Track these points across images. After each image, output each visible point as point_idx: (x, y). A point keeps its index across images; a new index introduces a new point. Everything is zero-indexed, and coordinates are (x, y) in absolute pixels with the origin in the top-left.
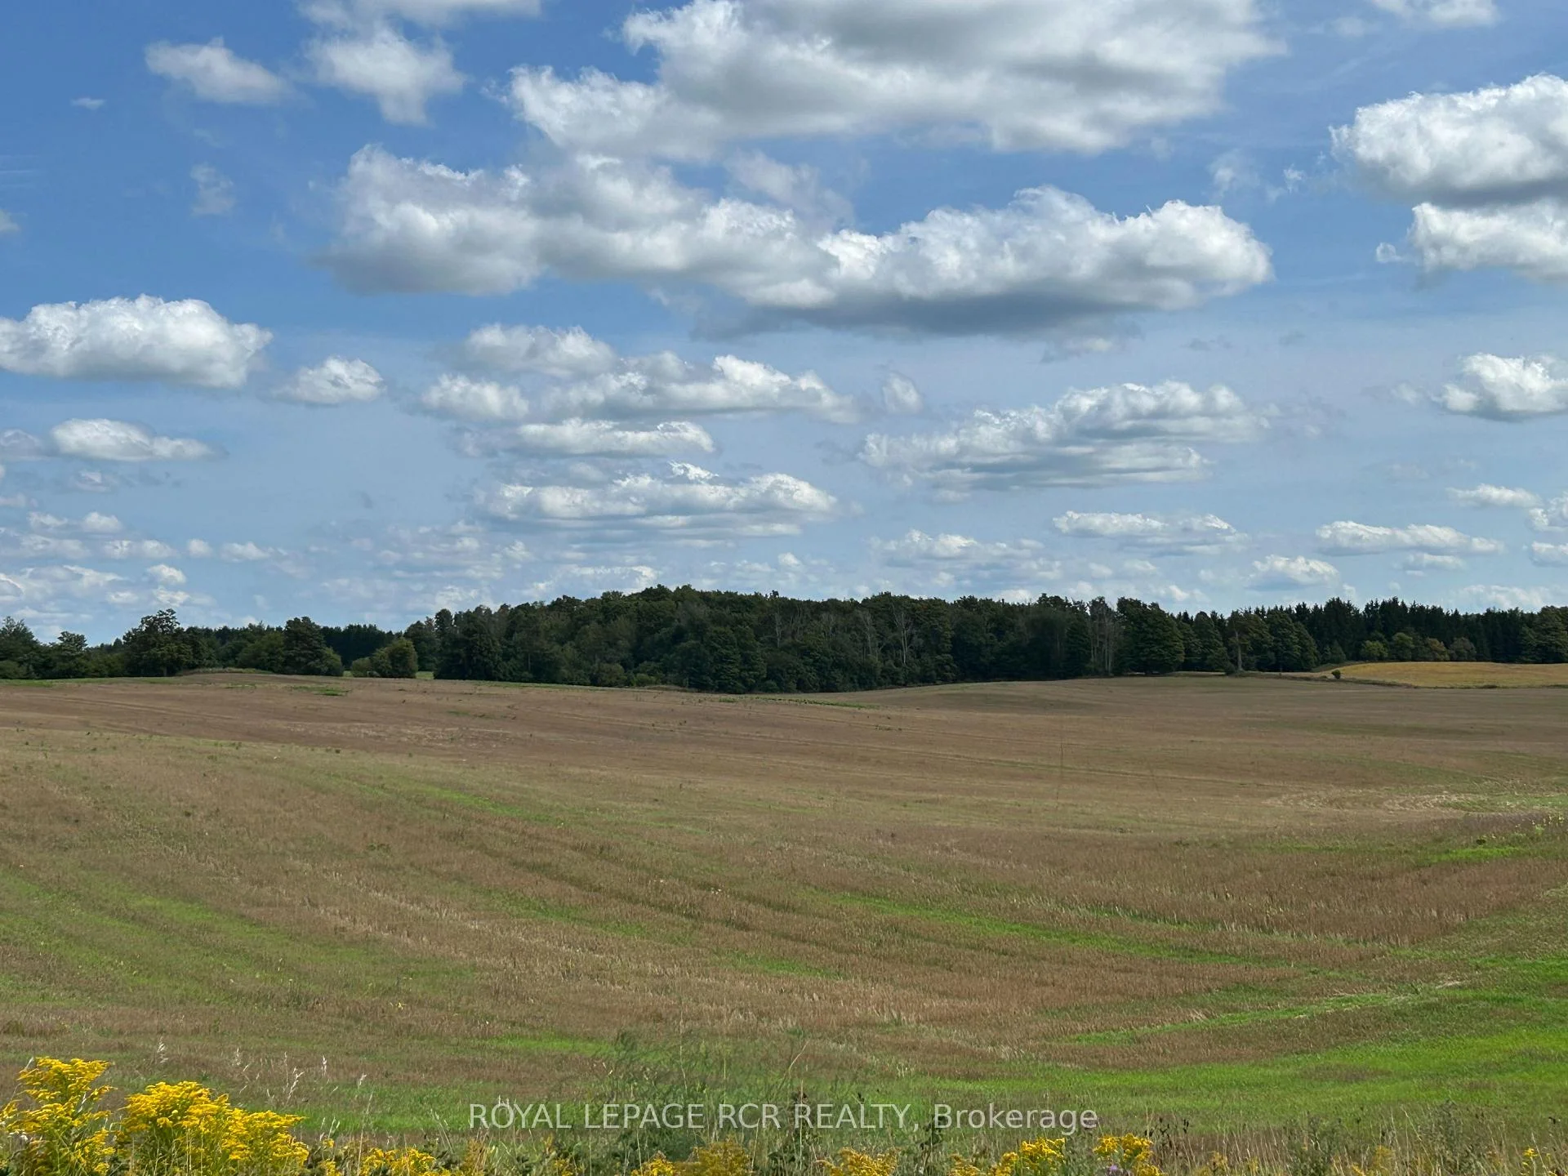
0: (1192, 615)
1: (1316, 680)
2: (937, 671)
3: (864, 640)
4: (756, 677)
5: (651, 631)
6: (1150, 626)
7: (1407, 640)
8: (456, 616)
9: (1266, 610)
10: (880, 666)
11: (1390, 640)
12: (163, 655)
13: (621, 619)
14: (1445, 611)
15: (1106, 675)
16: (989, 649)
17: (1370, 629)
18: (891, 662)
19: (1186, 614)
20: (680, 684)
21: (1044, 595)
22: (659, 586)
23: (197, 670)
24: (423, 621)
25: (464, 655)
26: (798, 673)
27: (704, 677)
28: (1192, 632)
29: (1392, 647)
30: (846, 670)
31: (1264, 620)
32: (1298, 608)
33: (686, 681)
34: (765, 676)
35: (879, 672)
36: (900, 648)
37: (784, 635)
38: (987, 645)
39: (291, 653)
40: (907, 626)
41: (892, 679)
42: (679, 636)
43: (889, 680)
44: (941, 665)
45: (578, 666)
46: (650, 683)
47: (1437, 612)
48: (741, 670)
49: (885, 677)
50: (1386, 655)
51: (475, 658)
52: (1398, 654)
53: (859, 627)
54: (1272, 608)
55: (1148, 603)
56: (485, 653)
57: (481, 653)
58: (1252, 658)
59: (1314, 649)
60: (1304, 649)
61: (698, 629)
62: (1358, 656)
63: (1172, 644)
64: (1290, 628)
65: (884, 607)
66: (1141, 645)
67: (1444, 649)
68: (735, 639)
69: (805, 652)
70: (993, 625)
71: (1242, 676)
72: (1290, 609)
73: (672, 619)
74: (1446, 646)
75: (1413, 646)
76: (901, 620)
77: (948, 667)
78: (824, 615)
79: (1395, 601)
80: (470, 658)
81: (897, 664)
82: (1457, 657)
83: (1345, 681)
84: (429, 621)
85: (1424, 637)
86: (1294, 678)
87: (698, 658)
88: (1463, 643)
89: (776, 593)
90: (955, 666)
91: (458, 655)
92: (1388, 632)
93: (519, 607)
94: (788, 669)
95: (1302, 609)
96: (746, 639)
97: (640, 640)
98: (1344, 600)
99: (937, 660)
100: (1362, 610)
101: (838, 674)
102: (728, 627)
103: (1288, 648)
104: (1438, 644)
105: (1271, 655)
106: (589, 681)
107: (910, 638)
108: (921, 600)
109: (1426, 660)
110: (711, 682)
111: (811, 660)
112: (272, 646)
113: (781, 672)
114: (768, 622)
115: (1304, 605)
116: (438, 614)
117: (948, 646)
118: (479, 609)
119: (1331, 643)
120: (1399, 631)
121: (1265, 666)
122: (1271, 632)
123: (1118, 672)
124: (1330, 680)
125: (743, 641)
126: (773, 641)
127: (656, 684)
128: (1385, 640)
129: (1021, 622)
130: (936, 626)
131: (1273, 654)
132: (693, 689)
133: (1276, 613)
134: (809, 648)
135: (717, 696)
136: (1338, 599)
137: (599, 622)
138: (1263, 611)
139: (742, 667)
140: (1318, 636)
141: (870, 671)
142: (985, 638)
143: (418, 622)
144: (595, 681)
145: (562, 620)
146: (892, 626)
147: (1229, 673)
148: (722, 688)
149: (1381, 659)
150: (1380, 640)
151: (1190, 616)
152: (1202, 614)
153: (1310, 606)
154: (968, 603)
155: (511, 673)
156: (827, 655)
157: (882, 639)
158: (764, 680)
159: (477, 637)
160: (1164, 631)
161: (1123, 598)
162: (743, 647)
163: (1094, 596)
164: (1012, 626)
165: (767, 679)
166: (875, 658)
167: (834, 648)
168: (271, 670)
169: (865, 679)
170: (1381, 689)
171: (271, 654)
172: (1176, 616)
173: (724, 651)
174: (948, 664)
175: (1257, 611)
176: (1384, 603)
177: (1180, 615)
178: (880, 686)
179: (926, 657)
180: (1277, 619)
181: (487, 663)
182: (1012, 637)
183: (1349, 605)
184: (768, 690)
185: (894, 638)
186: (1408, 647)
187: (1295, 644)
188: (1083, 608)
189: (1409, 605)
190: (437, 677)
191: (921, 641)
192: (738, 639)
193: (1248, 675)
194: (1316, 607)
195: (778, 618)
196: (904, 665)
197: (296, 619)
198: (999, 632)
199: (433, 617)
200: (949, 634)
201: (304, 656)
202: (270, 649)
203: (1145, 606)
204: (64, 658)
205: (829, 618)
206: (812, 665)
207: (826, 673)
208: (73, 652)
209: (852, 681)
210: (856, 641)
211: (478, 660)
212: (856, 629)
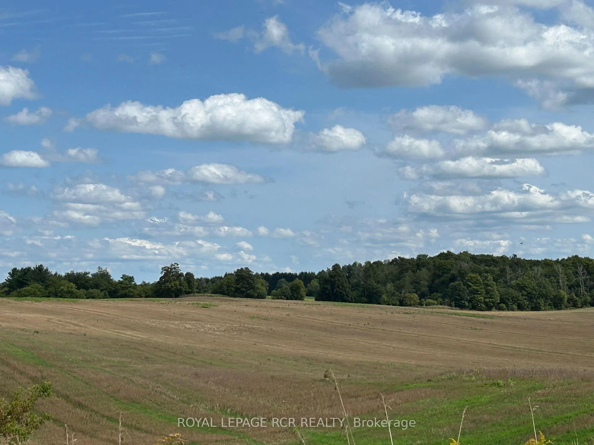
3: (558, 282)
4: (493, 302)
5: (439, 276)
8: (343, 267)
10: (566, 296)
12: (172, 287)
13: (424, 270)
18: (574, 294)
20: (450, 305)
22: (448, 251)
23: (189, 295)
24: (325, 270)
25: (330, 288)
26: (518, 299)
27: (463, 302)
30: (547, 299)
33: (453, 303)
34: (499, 301)
35: (566, 300)
36: (580, 286)
37: (511, 279)
39: (238, 286)
40: (584, 274)
41: (574, 304)
42: (453, 279)
43: (571, 304)
45: (393, 294)
46: (433, 304)
48: (485, 298)
49: (569, 303)
51: (335, 290)
56: (341, 287)
57: (338, 287)
61: (462, 275)
65: (574, 263)
68: (481, 280)
69: (521, 288)
73: (450, 270)
76: (580, 270)
78: (535, 268)
80: (333, 290)
81: (577, 296)
87: (460, 291)
91: (327, 289)
93: (374, 263)
94: (512, 298)
96: (488, 281)
97: (433, 281)
101: (542, 301)
102: (478, 274)
106: (398, 303)
107: (585, 281)
110: (467, 304)
111: (526, 293)
112: (229, 283)
113: (508, 299)
114: (503, 271)
118: (355, 264)
125: (486, 282)
126: (506, 282)
127: (437, 305)
132: (457, 308)
134: (525, 286)
135: (470, 312)
137: (413, 271)
139: (486, 296)
141: (561, 299)
143: (323, 271)
144: (402, 304)
145: (395, 270)
146: (576, 274)
148: (473, 308)
155: (355, 298)
156: (535, 290)
157: (569, 282)
158: (498, 304)
159: (336, 278)
162: (487, 285)
165: (500, 303)
166: (564, 293)
167: (540, 287)
168: (228, 295)
169: (557, 304)
171: (228, 286)
173: (475, 288)
178: (567, 308)
179: (593, 292)
181: (341, 293)
184: (501, 309)
185: (576, 281)
190: (316, 300)
191: (592, 283)
192: (483, 281)
195: (509, 269)
196: (582, 296)
197: (242, 268)
201: (245, 288)
202: (228, 284)
204: (123, 288)
205: (539, 270)
206: (526, 296)
207: (535, 301)
208: (127, 285)
209: (550, 305)
210: (553, 282)
211: (337, 291)
212: (554, 276)
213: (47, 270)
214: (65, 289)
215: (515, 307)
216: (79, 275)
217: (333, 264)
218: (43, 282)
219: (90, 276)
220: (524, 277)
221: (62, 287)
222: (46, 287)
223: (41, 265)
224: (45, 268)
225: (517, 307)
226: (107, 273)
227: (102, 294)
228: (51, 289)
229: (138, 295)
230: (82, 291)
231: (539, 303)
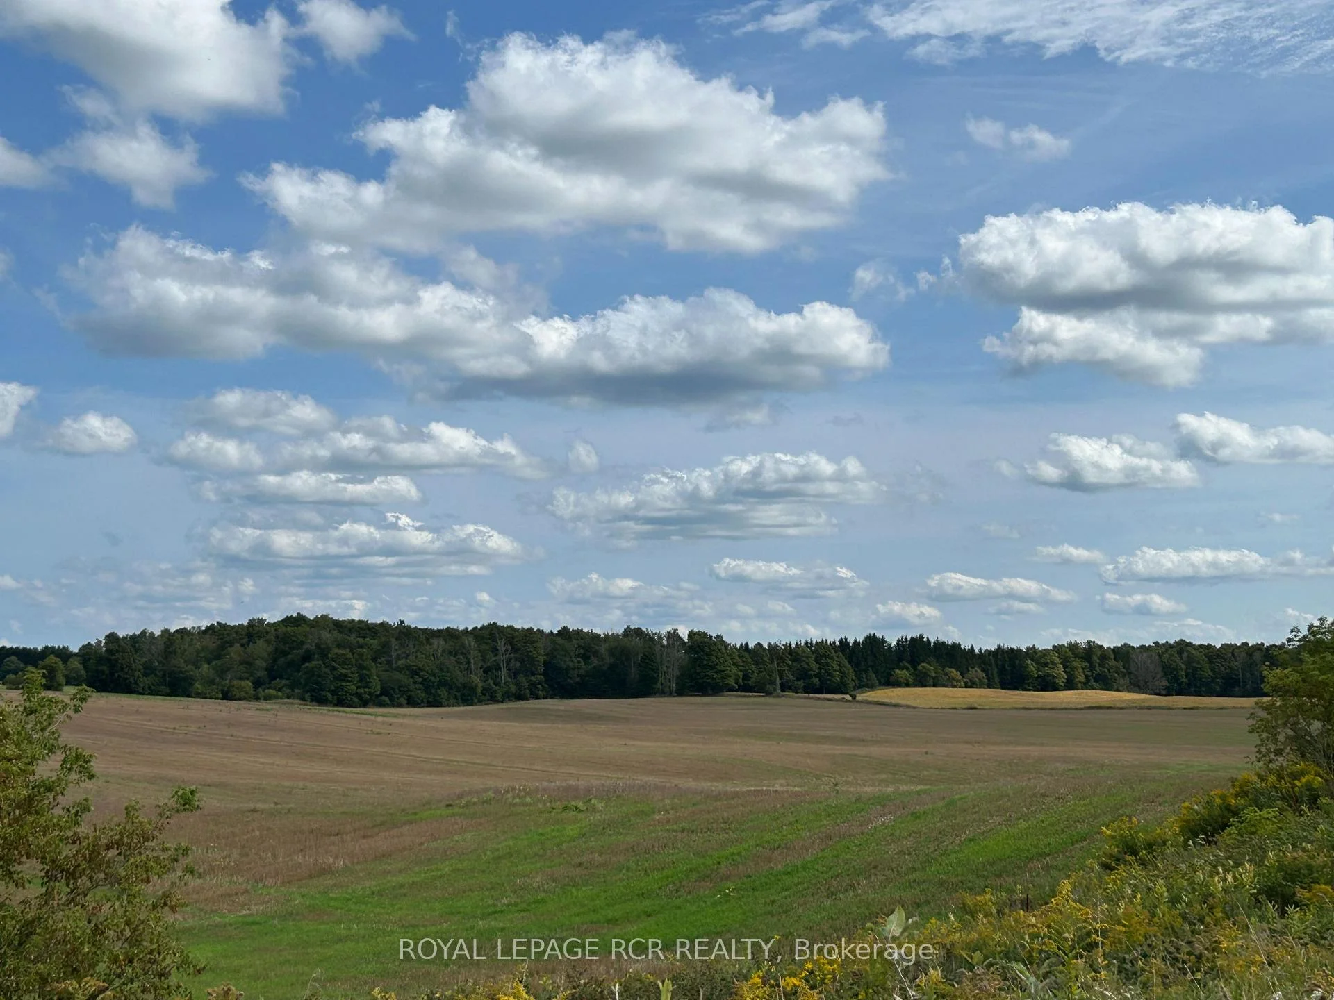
0: (751, 645)
1: (836, 700)
2: (530, 690)
3: (469, 663)
4: (370, 694)
5: (285, 653)
6: (707, 654)
7: (929, 670)
8: (122, 638)
9: (814, 642)
10: (480, 685)
11: (915, 669)
13: (260, 643)
14: (963, 646)
15: (671, 695)
16: (576, 671)
17: (900, 660)
18: (491, 682)
19: (747, 645)
20: (303, 699)
21: (629, 627)
22: (298, 614)
24: (93, 642)
25: (107, 672)
26: (409, 690)
27: (324, 693)
28: (750, 660)
29: (916, 675)
30: (451, 689)
31: (811, 650)
32: (841, 642)
33: (307, 696)
34: (379, 692)
35: (479, 690)
36: (500, 669)
37: (398, 657)
38: (574, 669)
40: (506, 651)
41: (491, 697)
42: (307, 657)
43: (488, 697)
44: (533, 685)
45: (212, 682)
46: (276, 697)
47: (956, 647)
48: (358, 688)
49: (484, 695)
50: (911, 681)
51: (116, 675)
52: (922, 681)
53: (464, 651)
54: (819, 641)
55: (714, 635)
56: (126, 670)
57: (122, 669)
58: (799, 683)
59: (852, 675)
60: (843, 675)
61: (323, 651)
62: (890, 682)
63: (723, 668)
64: (832, 658)
65: (491, 634)
66: (699, 670)
67: (960, 677)
68: (353, 660)
69: (414, 672)
70: (582, 651)
71: (779, 696)
72: (834, 642)
73: (302, 643)
74: (962, 675)
75: (934, 675)
76: (501, 645)
77: (540, 687)
78: (435, 641)
79: (921, 637)
80: (112, 674)
81: (496, 684)
82: (970, 685)
83: (858, 702)
84: (99, 642)
85: (944, 667)
86: (819, 699)
87: (319, 676)
88: (976, 673)
89: (402, 622)
90: (546, 686)
91: (103, 672)
92: (914, 663)
93: (176, 631)
94: (400, 687)
95: (844, 643)
96: (363, 661)
97: (275, 660)
98: (879, 635)
99: (531, 680)
100: (894, 644)
101: (443, 693)
102: (348, 650)
103: (830, 674)
104: (955, 673)
105: (816, 680)
106: (221, 696)
107: (509, 661)
108: (523, 629)
109: (944, 686)
110: (330, 697)
111: (420, 680)
113: (394, 689)
114: (386, 646)
115: (846, 639)
116: (106, 636)
117: (541, 669)
118: (143, 633)
119: (866, 671)
120: (923, 662)
121: (810, 689)
122: (817, 661)
123: (680, 693)
124: (849, 701)
125: (360, 662)
126: (389, 662)
127: (281, 698)
128: (912, 670)
129: (603, 649)
130: (531, 652)
131: (817, 679)
132: (314, 703)
133: (822, 645)
134: (419, 669)
135: (336, 709)
136: (874, 634)
137: (242, 645)
138: (811, 643)
139: (359, 684)
140: (856, 665)
141: (472, 689)
142: (572, 661)
144: (226, 696)
145: (211, 643)
146: (495, 651)
147: (769, 694)
148: (340, 703)
149: (907, 685)
150: (907, 669)
151: (750, 646)
152: (759, 644)
153: (851, 640)
154: (564, 632)
155: (150, 688)
156: (434, 675)
157: (485, 662)
158: (378, 696)
159: (119, 655)
160: (717, 657)
161: (692, 630)
162: (361, 667)
163: (669, 628)
164: (596, 653)
165: (381, 695)
166: (477, 680)
167: (442, 670)
169: (466, 696)
170: (878, 708)
172: (738, 646)
173: (343, 671)
174: (539, 684)
175: (806, 643)
176: (912, 639)
177: (741, 645)
178: (480, 702)
179: (521, 678)
180: (820, 650)
181: (127, 679)
182: (595, 661)
183: (883, 639)
184: (381, 705)
185: (495, 661)
186: (930, 676)
187: (835, 671)
188: (660, 638)
189: (932, 641)
191: (518, 664)
192: (356, 661)
193: (783, 696)
194: (855, 641)
195: (394, 643)
196: (502, 685)
198: (585, 658)
199: (102, 639)
200: (542, 659)
203: (711, 637)
205: (439, 644)
206: (421, 683)
207: (433, 691)
209: (456, 698)
210: (461, 663)
211: (119, 676)
212: (462, 653)
215: (403, 700)
217: (108, 633)
220: (418, 654)
225: (406, 702)
231: (440, 696)
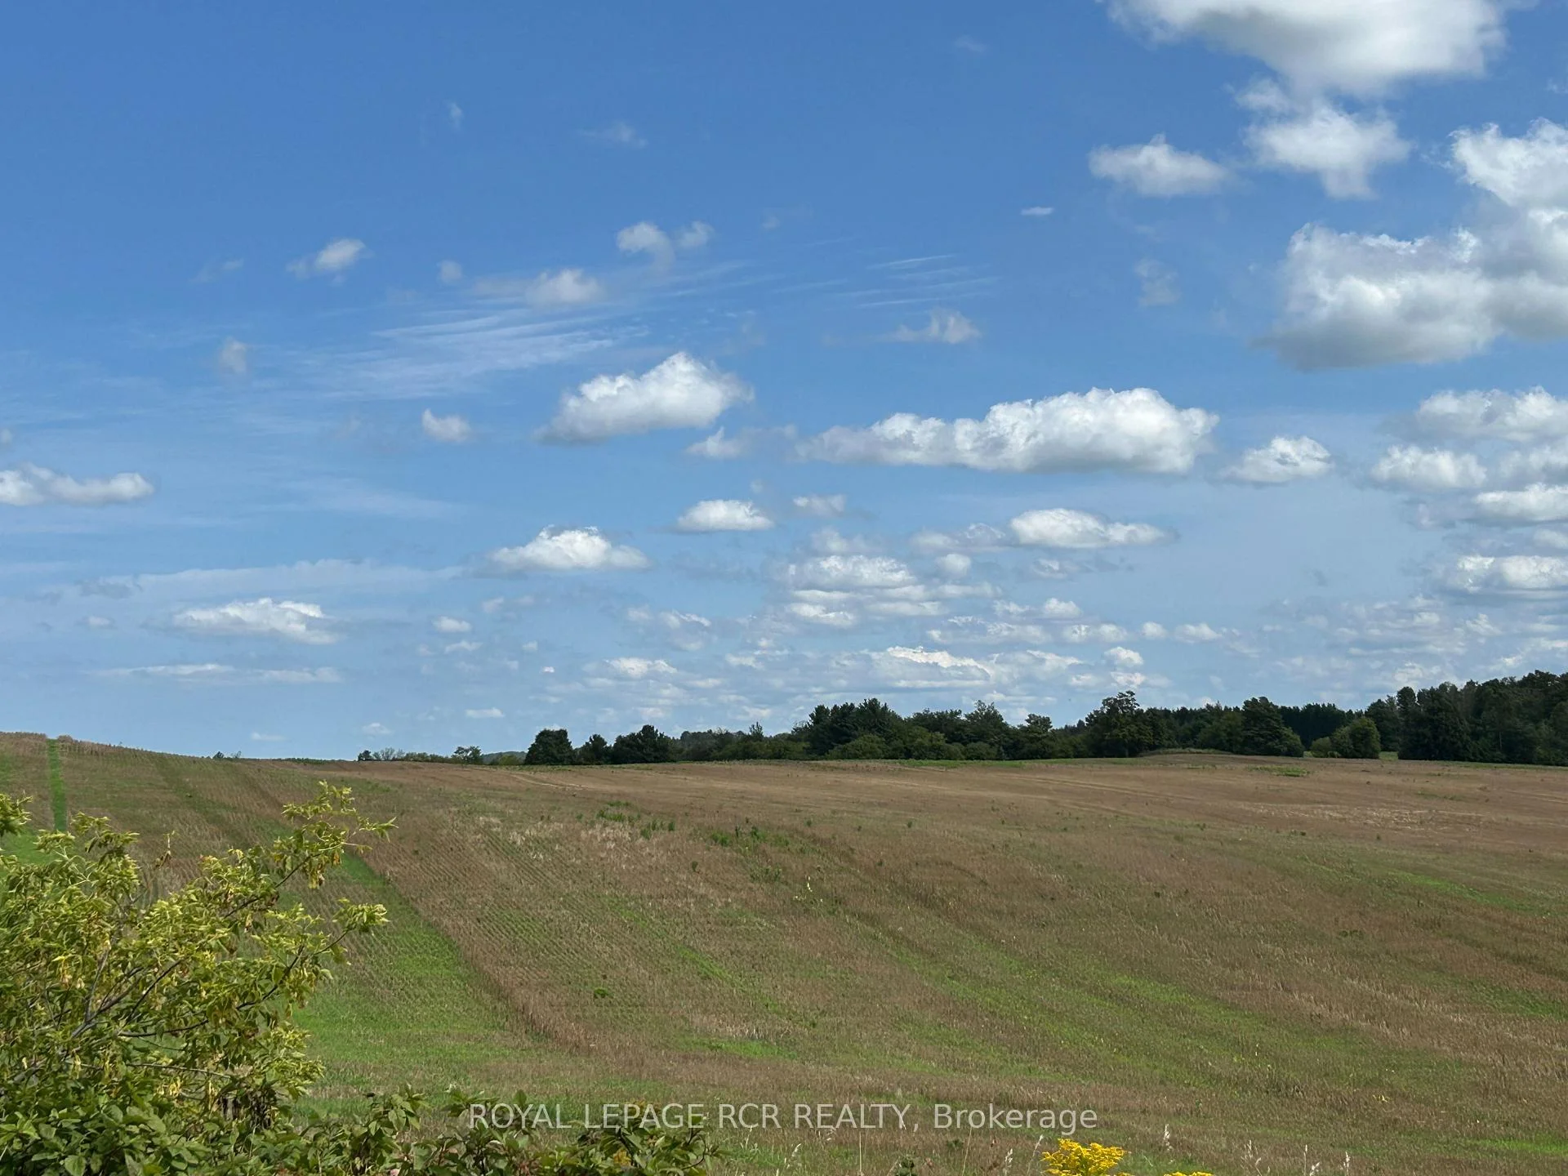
8: (1419, 693)
12: (1124, 736)
23: (1157, 751)
24: (1384, 699)
25: (1429, 734)
39: (1249, 733)
51: (1441, 738)
56: (1452, 732)
57: (1447, 731)
80: (1436, 738)
84: (1391, 700)
91: (1423, 735)
93: (1486, 684)
112: (1230, 726)
116: (1399, 693)
118: (1443, 687)
143: (1379, 700)
155: (1481, 754)
168: (1231, 751)
171: (1230, 734)
181: (1454, 743)
190: (1401, 757)
197: (1254, 699)
199: (1394, 695)
201: (1262, 736)
202: (1229, 730)
204: (1032, 740)
208: (1040, 733)
211: (1444, 740)
213: (885, 707)
214: (927, 743)
216: (942, 716)
217: (1401, 688)
218: (879, 730)
219: (963, 718)
221: (919, 740)
222: (889, 739)
223: (875, 700)
224: (882, 705)
226: (995, 712)
227: (994, 751)
228: (898, 743)
229: (1062, 751)
230: (956, 747)
